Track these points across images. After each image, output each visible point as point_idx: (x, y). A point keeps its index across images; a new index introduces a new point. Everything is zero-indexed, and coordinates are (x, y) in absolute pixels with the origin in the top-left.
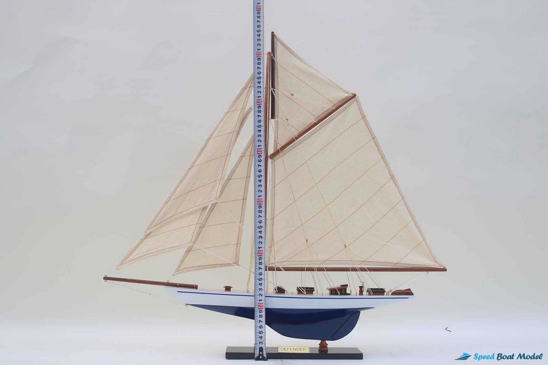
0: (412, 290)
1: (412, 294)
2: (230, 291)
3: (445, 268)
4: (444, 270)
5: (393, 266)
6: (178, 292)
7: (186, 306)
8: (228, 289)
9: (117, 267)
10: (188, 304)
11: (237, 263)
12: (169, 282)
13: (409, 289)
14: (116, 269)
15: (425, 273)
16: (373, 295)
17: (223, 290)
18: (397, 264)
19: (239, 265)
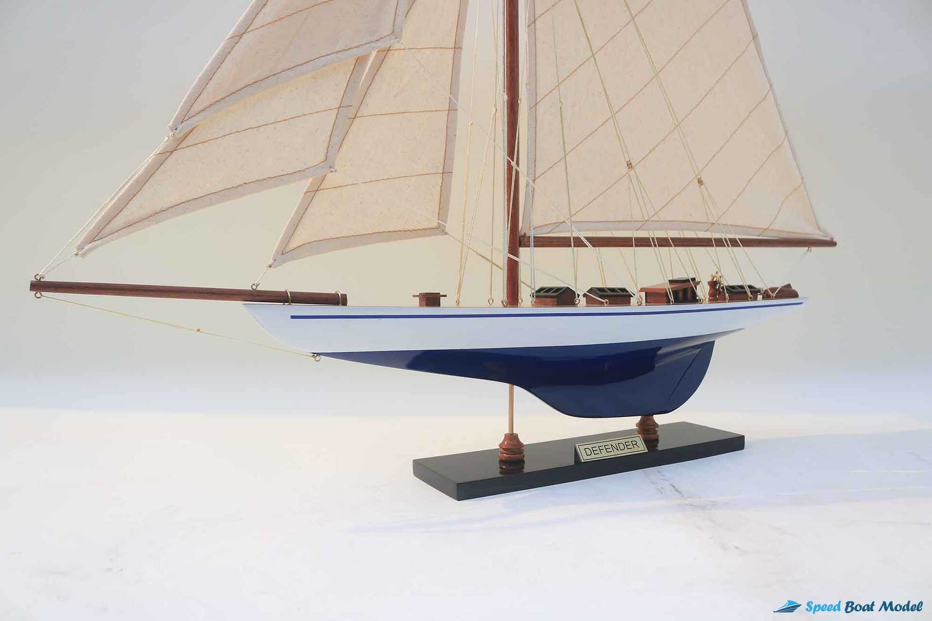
0: (794, 287)
1: (795, 295)
2: (440, 305)
3: (832, 239)
4: (832, 243)
5: (759, 236)
6: (293, 317)
7: (313, 359)
8: (432, 300)
9: (80, 248)
10: (319, 354)
11: (440, 230)
12: (258, 289)
13: (789, 286)
14: (77, 255)
15: (801, 250)
16: (731, 300)
17: (414, 305)
18: (765, 230)
19: (446, 234)
